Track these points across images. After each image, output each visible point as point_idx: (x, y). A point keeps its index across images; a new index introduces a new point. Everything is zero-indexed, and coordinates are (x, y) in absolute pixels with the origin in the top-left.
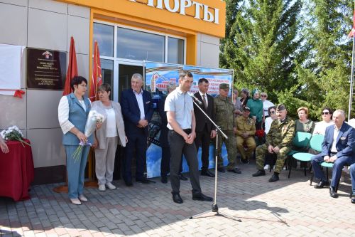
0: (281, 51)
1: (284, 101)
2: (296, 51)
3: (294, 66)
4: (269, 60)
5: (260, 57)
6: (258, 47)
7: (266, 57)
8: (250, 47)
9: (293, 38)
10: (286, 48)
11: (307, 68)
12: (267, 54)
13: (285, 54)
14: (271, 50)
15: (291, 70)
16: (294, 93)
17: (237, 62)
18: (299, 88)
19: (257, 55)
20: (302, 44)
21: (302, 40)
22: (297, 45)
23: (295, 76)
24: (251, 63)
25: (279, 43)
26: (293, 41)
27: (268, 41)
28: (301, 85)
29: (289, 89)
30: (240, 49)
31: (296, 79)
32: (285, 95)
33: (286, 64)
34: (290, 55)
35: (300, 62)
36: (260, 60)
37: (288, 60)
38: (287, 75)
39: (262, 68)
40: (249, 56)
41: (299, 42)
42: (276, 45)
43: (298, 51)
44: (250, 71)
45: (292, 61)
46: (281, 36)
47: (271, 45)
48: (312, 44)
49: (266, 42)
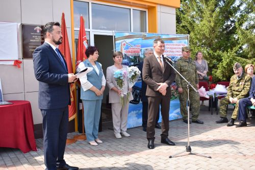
0: (223, 15)
1: (228, 60)
2: (236, 15)
3: (235, 28)
4: (212, 24)
5: (204, 22)
6: (202, 12)
7: (210, 22)
8: (195, 13)
9: (233, 3)
10: (228, 13)
11: (247, 29)
12: (211, 19)
13: (227, 18)
14: (214, 15)
15: (233, 31)
16: (236, 52)
17: (183, 27)
18: (241, 48)
19: (201, 21)
20: (242, 8)
21: (241, 4)
22: (236, 10)
23: (236, 37)
24: (196, 28)
25: (221, 8)
26: (233, 6)
27: (212, 7)
28: (243, 45)
29: (232, 49)
30: (185, 16)
31: (238, 40)
32: (229, 54)
33: (228, 27)
34: (231, 19)
35: (241, 24)
36: (204, 25)
37: (229, 23)
38: (229, 37)
39: (206, 31)
40: (194, 22)
41: (239, 6)
42: (218, 10)
43: (238, 14)
44: (195, 35)
45: (233, 24)
46: (222, 2)
47: (213, 11)
48: (251, 8)
49: (209, 8)
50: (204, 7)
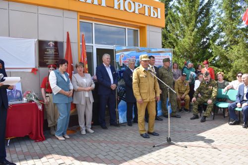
0: (200, 34)
2: (210, 34)
3: (209, 44)
4: (192, 41)
5: (186, 39)
6: (184, 32)
7: (190, 39)
8: (178, 32)
9: (208, 25)
10: (204, 32)
11: (219, 45)
12: (191, 37)
13: (203, 36)
14: (193, 34)
15: (208, 46)
17: (169, 42)
18: (214, 59)
19: (184, 38)
20: (215, 28)
21: (214, 26)
22: (211, 29)
23: (211, 51)
24: (179, 44)
25: (198, 29)
27: (192, 27)
28: (215, 57)
30: (171, 34)
31: (212, 53)
33: (204, 43)
34: (206, 37)
35: (214, 41)
36: (186, 41)
37: (205, 40)
38: (205, 51)
39: (187, 47)
40: (177, 38)
41: (212, 27)
42: (196, 30)
43: (212, 33)
44: (179, 49)
45: (208, 41)
46: (199, 24)
47: (193, 30)
48: (221, 29)
49: (190, 28)
50: (186, 27)
